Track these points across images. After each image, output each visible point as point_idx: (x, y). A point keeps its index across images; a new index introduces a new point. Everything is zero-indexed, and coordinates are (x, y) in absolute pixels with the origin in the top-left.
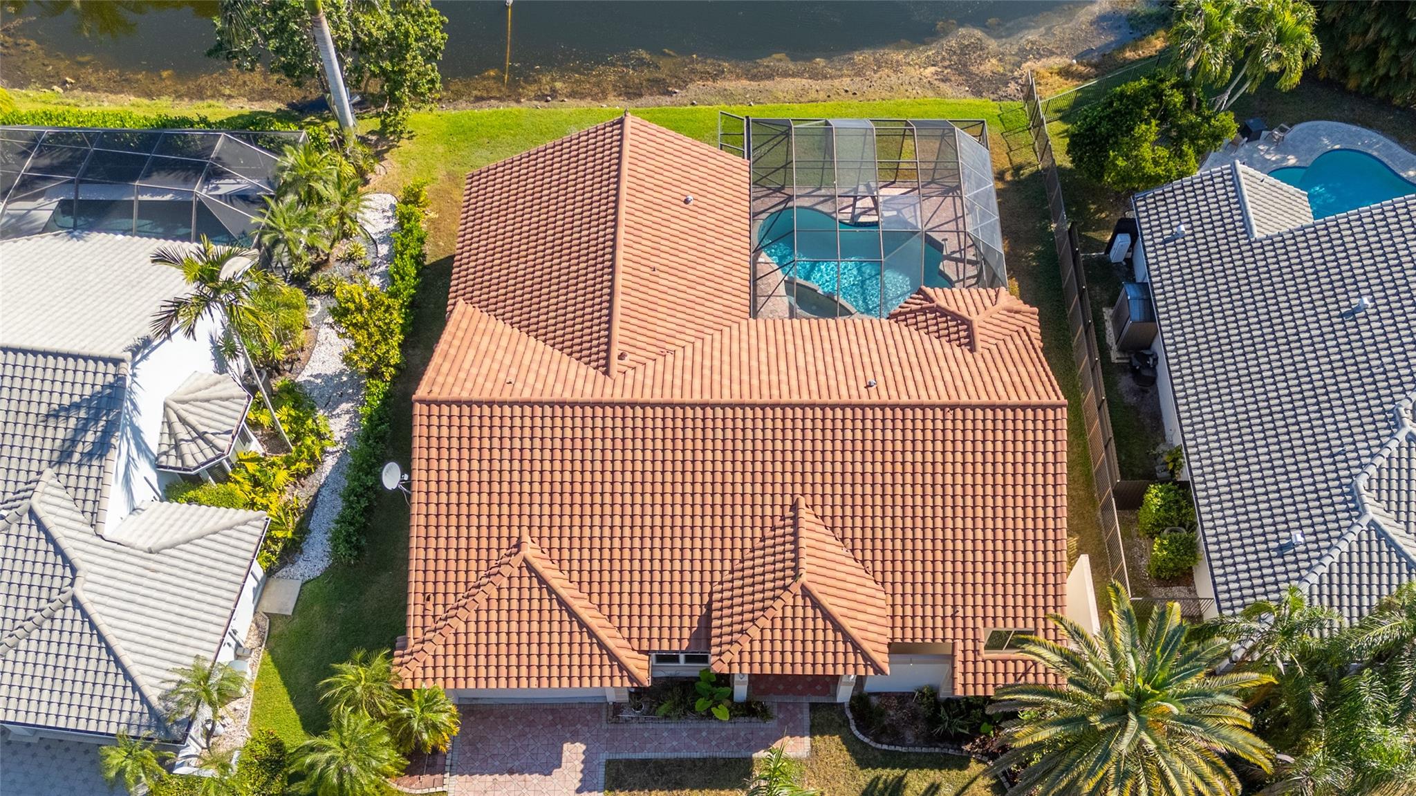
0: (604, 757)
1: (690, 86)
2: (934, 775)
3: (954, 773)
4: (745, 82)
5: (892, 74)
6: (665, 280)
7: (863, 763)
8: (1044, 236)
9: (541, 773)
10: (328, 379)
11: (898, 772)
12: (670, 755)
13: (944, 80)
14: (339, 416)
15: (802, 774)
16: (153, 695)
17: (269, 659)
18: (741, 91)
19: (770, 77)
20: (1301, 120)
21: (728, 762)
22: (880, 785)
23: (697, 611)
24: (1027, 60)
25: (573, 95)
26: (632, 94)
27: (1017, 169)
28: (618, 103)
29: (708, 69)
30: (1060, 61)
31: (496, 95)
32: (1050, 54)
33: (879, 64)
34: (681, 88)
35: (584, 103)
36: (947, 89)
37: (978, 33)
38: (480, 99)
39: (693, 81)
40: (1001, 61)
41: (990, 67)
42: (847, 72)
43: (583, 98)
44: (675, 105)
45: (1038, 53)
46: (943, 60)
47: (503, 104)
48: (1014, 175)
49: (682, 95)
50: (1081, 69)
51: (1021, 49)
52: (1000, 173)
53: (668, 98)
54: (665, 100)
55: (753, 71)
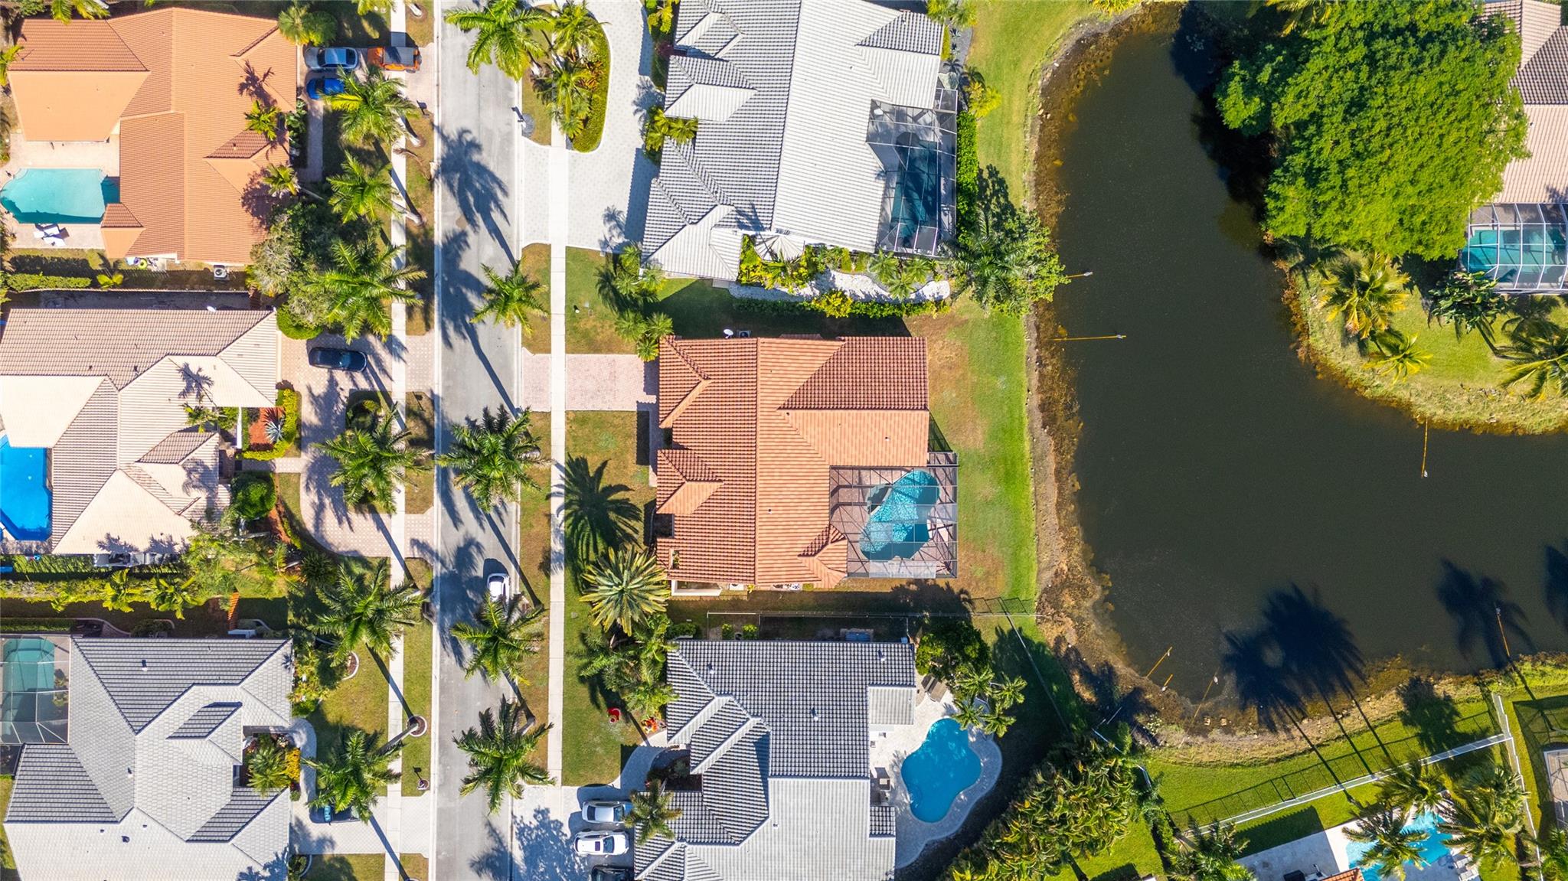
0: (650, 410)
1: (1050, 438)
2: (642, 532)
3: (643, 539)
4: (1053, 467)
5: (1061, 546)
6: (837, 430)
7: (646, 506)
8: (919, 608)
9: (646, 389)
10: (833, 283)
11: (643, 519)
12: (652, 435)
13: (1056, 574)
14: (812, 292)
16: (655, 256)
18: (1045, 465)
19: (1058, 479)
20: (1002, 750)
21: (647, 456)
22: (638, 512)
23: (685, 445)
24: (1074, 622)
25: (1042, 376)
26: (1043, 407)
27: (970, 601)
28: (1036, 400)
29: (1065, 447)
30: (1072, 639)
31: (1042, 336)
32: (1079, 635)
33: (1070, 541)
34: (1049, 433)
35: (1035, 382)
36: (1048, 575)
37: (1097, 597)
38: (1038, 328)
39: (1054, 439)
40: (1073, 607)
41: (1068, 601)
42: (1063, 522)
43: (1039, 381)
44: (1031, 429)
45: (1080, 630)
46: (1074, 575)
47: (1033, 340)
48: (964, 600)
49: (1042, 433)
50: (1064, 649)
51: (1083, 619)
52: (966, 593)
53: (1039, 426)
54: (1038, 424)
55: (1063, 472)
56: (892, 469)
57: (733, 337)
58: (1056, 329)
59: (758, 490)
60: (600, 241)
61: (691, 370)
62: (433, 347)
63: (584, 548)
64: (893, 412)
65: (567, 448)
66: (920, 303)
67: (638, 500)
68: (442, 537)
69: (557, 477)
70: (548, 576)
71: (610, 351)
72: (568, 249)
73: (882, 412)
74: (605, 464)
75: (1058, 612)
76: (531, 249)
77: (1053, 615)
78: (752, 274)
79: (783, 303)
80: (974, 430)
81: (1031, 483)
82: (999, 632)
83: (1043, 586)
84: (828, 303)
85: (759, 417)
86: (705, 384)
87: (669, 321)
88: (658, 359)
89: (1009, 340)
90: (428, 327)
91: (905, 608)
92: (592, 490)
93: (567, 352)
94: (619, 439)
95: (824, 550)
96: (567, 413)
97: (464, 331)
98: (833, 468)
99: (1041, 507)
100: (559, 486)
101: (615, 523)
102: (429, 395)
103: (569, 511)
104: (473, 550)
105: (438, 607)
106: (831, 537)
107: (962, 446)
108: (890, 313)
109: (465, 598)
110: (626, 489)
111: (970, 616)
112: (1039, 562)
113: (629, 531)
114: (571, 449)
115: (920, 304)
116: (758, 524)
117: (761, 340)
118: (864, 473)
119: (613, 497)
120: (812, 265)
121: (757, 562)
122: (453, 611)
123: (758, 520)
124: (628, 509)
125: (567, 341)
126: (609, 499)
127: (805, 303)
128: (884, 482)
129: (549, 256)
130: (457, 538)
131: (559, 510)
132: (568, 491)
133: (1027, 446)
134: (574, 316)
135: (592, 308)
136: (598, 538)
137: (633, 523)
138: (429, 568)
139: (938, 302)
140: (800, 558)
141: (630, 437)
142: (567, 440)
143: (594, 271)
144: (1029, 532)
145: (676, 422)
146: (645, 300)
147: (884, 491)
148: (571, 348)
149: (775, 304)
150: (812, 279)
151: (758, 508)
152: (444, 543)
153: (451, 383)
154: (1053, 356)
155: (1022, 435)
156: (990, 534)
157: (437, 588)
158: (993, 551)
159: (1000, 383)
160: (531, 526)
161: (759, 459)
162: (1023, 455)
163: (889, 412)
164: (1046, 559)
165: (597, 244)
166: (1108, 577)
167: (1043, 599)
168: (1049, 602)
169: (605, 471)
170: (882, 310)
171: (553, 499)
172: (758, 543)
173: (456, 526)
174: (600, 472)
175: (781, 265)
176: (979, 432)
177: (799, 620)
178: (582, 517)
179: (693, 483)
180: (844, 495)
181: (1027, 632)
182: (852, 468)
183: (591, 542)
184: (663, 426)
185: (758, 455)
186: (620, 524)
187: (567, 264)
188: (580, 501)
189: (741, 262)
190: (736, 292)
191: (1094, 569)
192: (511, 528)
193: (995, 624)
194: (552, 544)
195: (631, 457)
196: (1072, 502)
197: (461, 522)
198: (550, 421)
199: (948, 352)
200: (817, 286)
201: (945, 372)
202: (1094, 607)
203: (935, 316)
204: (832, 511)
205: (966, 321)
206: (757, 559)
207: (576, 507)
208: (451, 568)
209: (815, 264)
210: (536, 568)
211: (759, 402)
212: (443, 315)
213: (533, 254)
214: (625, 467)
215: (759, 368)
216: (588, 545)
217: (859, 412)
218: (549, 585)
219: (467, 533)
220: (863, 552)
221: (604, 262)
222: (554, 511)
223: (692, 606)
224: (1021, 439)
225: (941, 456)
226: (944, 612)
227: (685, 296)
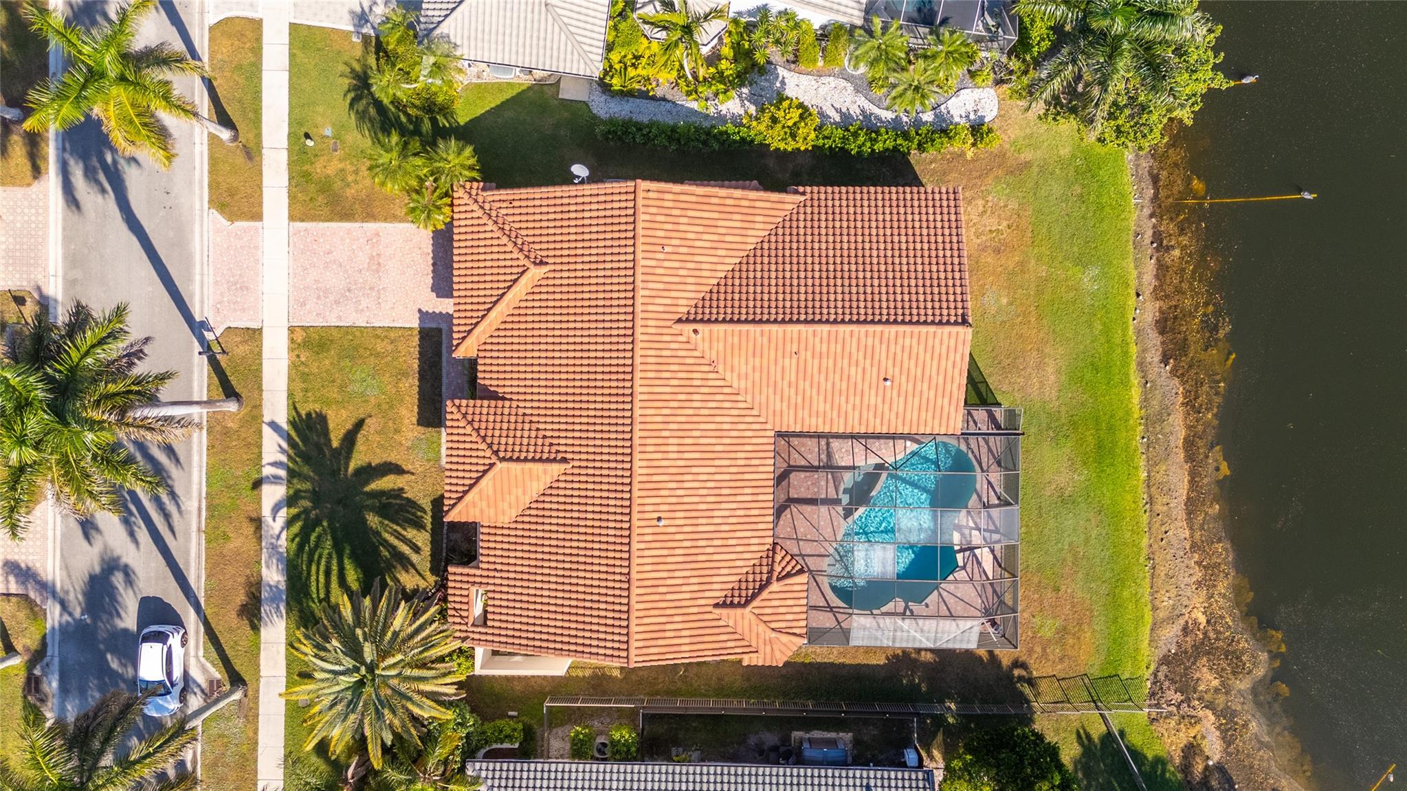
0: (440, 325)
1: (1176, 381)
2: (427, 550)
3: (429, 565)
4: (1182, 433)
5: (1194, 579)
6: (790, 363)
7: (433, 502)
8: (938, 693)
9: (433, 285)
10: (781, 89)
11: (429, 527)
12: (444, 371)
13: (1185, 630)
14: (743, 106)
15: (429, 460)
17: (524, 88)
18: (1167, 430)
19: (1190, 458)
21: (437, 411)
22: (419, 514)
23: (500, 390)
24: (1218, 717)
25: (1162, 269)
26: (1164, 325)
27: (1031, 682)
28: (1150, 311)
29: (1203, 398)
30: (1214, 749)
31: (1162, 194)
32: (1227, 741)
33: (1211, 570)
34: (1174, 372)
35: (1149, 279)
36: (1170, 633)
37: (1260, 672)
38: (1155, 179)
39: (1183, 383)
40: (1217, 690)
41: (1207, 679)
42: (1198, 535)
43: (1157, 277)
44: (1141, 365)
45: (1229, 729)
46: (1218, 632)
47: (1147, 202)
48: (1021, 678)
49: (1161, 373)
50: (1199, 768)
51: (1234, 714)
52: (1023, 666)
53: (1157, 359)
54: (1154, 356)
55: (1200, 443)
56: (893, 437)
57: (591, 179)
58: (1188, 181)
59: (637, 479)
60: (352, 12)
61: (510, 247)
62: (46, 209)
63: (322, 579)
64: (902, 328)
65: (291, 395)
66: (943, 129)
67: (418, 490)
68: (62, 555)
69: (273, 449)
70: (255, 628)
71: (370, 216)
72: (293, 27)
73: (879, 328)
74: (360, 424)
75: (1188, 700)
76: (224, 28)
77: (1178, 707)
78: (631, 72)
79: (687, 124)
80: (1040, 366)
81: (1142, 462)
82: (1083, 738)
83: (1160, 653)
84: (774, 120)
85: (639, 336)
86: (536, 273)
87: (469, 150)
88: (450, 226)
89: (1104, 200)
90: (37, 172)
91: (911, 695)
92: (335, 473)
93: (292, 218)
94: (386, 378)
95: (765, 595)
96: (291, 330)
97: (102, 177)
98: (780, 435)
99: (1159, 508)
100: (275, 464)
101: (378, 534)
102: (36, 296)
103: (294, 511)
104: (118, 579)
105: (55, 684)
106: (778, 568)
107: (1018, 396)
108: (890, 144)
109: (105, 670)
110: (398, 470)
111: (1030, 708)
112: (1155, 609)
113: (405, 549)
114: (299, 396)
115: (944, 132)
116: (635, 546)
117: (643, 185)
118: (835, 444)
119: (376, 485)
120: (743, 54)
121: (634, 622)
122: (82, 692)
123: (635, 538)
124: (402, 508)
125: (292, 197)
126: (367, 489)
127: (730, 128)
128: (873, 460)
129: (259, 39)
130: (88, 559)
131: (276, 509)
132: (292, 474)
133: (1136, 394)
134: (304, 151)
135: (337, 137)
136: (346, 561)
137: (411, 533)
138: (35, 612)
139: (978, 129)
140: (718, 611)
141: (405, 374)
142: (291, 379)
143: (342, 68)
144: (1139, 553)
145: (483, 347)
146: (434, 121)
147: (871, 478)
148: (301, 211)
149: (674, 129)
150: (742, 85)
151: (635, 516)
152: (66, 567)
153: (77, 274)
154: (1182, 231)
155: (1127, 375)
156: (1070, 559)
157: (53, 650)
158: (1075, 588)
159: (1088, 279)
160: (226, 537)
161: (638, 419)
162: (1128, 413)
163: (894, 329)
164: (1166, 603)
165: (347, 17)
166: (1280, 635)
167: (1161, 676)
168: (1173, 681)
169: (360, 438)
170: (874, 141)
171: (266, 489)
172: (635, 584)
173: (87, 536)
174: (350, 439)
175: (681, 21)
176: (1050, 370)
177: (715, 720)
178: (317, 522)
179: (512, 465)
180: (800, 485)
181: (1136, 739)
182: (819, 436)
183: (335, 568)
184: (460, 354)
185: (637, 412)
186: (386, 536)
187: (292, 56)
188: (314, 492)
189: (610, 47)
190: (603, 108)
191: (1254, 620)
192: (188, 539)
193: (1076, 724)
194: (264, 571)
195: (409, 412)
196: (1216, 500)
197: (97, 529)
198: (260, 347)
199: (994, 220)
200: (753, 98)
201: (989, 259)
202: (1254, 691)
203: (969, 155)
204: (779, 512)
205: (1027, 165)
206: (634, 614)
207: (307, 503)
208: (77, 612)
209: (749, 54)
210: (233, 615)
211: (639, 308)
212: (64, 149)
213: (230, 36)
214: (397, 431)
215: (640, 240)
216: (328, 573)
217: (834, 328)
218: (258, 647)
219: (106, 547)
220: (834, 589)
221: (358, 52)
222: (266, 511)
223: (518, 687)
224: (1125, 383)
225: (980, 414)
226: (984, 701)
227: (509, 114)
